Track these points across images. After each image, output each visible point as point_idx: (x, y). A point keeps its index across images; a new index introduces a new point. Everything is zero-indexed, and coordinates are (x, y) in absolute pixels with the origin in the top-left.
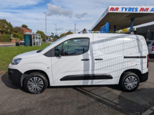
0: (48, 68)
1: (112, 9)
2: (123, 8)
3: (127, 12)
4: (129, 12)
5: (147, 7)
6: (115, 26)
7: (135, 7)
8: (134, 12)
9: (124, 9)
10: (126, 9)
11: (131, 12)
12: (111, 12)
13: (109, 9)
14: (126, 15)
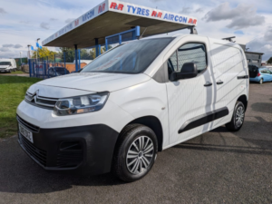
0: (163, 109)
1: (114, 5)
2: (129, 7)
3: (135, 14)
4: (138, 15)
5: (160, 11)
6: (96, 40)
7: (146, 8)
8: (145, 16)
9: (131, 9)
10: (134, 10)
11: (141, 15)
12: (112, 10)
13: (110, 5)
14: (129, 21)
